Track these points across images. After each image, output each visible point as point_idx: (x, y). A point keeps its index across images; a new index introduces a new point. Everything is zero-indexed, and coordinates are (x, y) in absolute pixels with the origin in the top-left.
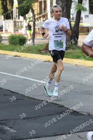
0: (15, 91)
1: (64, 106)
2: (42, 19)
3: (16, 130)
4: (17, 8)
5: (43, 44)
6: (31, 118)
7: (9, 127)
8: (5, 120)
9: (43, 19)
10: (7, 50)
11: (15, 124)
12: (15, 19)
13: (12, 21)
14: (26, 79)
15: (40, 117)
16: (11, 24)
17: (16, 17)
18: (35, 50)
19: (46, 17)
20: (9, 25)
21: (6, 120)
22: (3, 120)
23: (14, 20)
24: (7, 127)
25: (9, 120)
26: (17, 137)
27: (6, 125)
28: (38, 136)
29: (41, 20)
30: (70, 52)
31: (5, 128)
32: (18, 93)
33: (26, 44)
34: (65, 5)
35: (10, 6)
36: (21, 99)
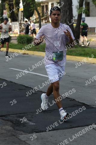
0: (28, 86)
1: (75, 100)
3: (34, 123)
4: (22, 11)
6: (47, 111)
11: (33, 117)
13: (18, 23)
14: (36, 75)
15: (54, 110)
16: (17, 26)
17: (21, 20)
18: (41, 48)
20: (15, 27)
21: (24, 113)
22: (21, 114)
23: (19, 22)
25: (26, 113)
26: (37, 129)
28: (56, 129)
29: (43, 22)
30: (73, 51)
32: (32, 87)
34: (68, 9)
36: (35, 94)
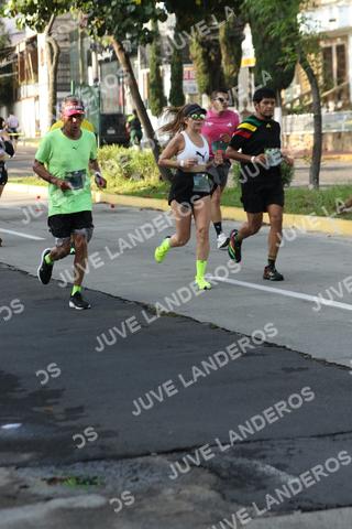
0: (275, 342)
2: (331, 104)
4: (250, 69)
5: (347, 183)
6: (342, 433)
7: (272, 465)
8: (255, 441)
9: (336, 103)
10: (232, 206)
11: (292, 455)
12: (245, 104)
14: (305, 301)
19: (344, 96)
21: (261, 440)
22: (249, 442)
24: (268, 467)
25: (268, 440)
26: (306, 500)
27: (264, 457)
29: (328, 107)
31: (261, 469)
32: (288, 346)
33: (292, 184)
35: (231, 63)
36: (301, 369)
